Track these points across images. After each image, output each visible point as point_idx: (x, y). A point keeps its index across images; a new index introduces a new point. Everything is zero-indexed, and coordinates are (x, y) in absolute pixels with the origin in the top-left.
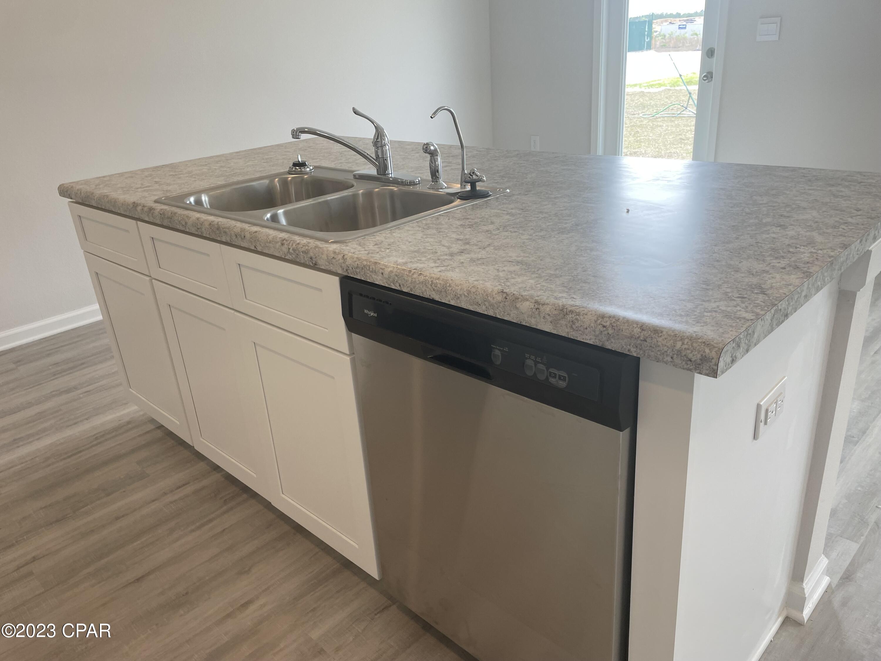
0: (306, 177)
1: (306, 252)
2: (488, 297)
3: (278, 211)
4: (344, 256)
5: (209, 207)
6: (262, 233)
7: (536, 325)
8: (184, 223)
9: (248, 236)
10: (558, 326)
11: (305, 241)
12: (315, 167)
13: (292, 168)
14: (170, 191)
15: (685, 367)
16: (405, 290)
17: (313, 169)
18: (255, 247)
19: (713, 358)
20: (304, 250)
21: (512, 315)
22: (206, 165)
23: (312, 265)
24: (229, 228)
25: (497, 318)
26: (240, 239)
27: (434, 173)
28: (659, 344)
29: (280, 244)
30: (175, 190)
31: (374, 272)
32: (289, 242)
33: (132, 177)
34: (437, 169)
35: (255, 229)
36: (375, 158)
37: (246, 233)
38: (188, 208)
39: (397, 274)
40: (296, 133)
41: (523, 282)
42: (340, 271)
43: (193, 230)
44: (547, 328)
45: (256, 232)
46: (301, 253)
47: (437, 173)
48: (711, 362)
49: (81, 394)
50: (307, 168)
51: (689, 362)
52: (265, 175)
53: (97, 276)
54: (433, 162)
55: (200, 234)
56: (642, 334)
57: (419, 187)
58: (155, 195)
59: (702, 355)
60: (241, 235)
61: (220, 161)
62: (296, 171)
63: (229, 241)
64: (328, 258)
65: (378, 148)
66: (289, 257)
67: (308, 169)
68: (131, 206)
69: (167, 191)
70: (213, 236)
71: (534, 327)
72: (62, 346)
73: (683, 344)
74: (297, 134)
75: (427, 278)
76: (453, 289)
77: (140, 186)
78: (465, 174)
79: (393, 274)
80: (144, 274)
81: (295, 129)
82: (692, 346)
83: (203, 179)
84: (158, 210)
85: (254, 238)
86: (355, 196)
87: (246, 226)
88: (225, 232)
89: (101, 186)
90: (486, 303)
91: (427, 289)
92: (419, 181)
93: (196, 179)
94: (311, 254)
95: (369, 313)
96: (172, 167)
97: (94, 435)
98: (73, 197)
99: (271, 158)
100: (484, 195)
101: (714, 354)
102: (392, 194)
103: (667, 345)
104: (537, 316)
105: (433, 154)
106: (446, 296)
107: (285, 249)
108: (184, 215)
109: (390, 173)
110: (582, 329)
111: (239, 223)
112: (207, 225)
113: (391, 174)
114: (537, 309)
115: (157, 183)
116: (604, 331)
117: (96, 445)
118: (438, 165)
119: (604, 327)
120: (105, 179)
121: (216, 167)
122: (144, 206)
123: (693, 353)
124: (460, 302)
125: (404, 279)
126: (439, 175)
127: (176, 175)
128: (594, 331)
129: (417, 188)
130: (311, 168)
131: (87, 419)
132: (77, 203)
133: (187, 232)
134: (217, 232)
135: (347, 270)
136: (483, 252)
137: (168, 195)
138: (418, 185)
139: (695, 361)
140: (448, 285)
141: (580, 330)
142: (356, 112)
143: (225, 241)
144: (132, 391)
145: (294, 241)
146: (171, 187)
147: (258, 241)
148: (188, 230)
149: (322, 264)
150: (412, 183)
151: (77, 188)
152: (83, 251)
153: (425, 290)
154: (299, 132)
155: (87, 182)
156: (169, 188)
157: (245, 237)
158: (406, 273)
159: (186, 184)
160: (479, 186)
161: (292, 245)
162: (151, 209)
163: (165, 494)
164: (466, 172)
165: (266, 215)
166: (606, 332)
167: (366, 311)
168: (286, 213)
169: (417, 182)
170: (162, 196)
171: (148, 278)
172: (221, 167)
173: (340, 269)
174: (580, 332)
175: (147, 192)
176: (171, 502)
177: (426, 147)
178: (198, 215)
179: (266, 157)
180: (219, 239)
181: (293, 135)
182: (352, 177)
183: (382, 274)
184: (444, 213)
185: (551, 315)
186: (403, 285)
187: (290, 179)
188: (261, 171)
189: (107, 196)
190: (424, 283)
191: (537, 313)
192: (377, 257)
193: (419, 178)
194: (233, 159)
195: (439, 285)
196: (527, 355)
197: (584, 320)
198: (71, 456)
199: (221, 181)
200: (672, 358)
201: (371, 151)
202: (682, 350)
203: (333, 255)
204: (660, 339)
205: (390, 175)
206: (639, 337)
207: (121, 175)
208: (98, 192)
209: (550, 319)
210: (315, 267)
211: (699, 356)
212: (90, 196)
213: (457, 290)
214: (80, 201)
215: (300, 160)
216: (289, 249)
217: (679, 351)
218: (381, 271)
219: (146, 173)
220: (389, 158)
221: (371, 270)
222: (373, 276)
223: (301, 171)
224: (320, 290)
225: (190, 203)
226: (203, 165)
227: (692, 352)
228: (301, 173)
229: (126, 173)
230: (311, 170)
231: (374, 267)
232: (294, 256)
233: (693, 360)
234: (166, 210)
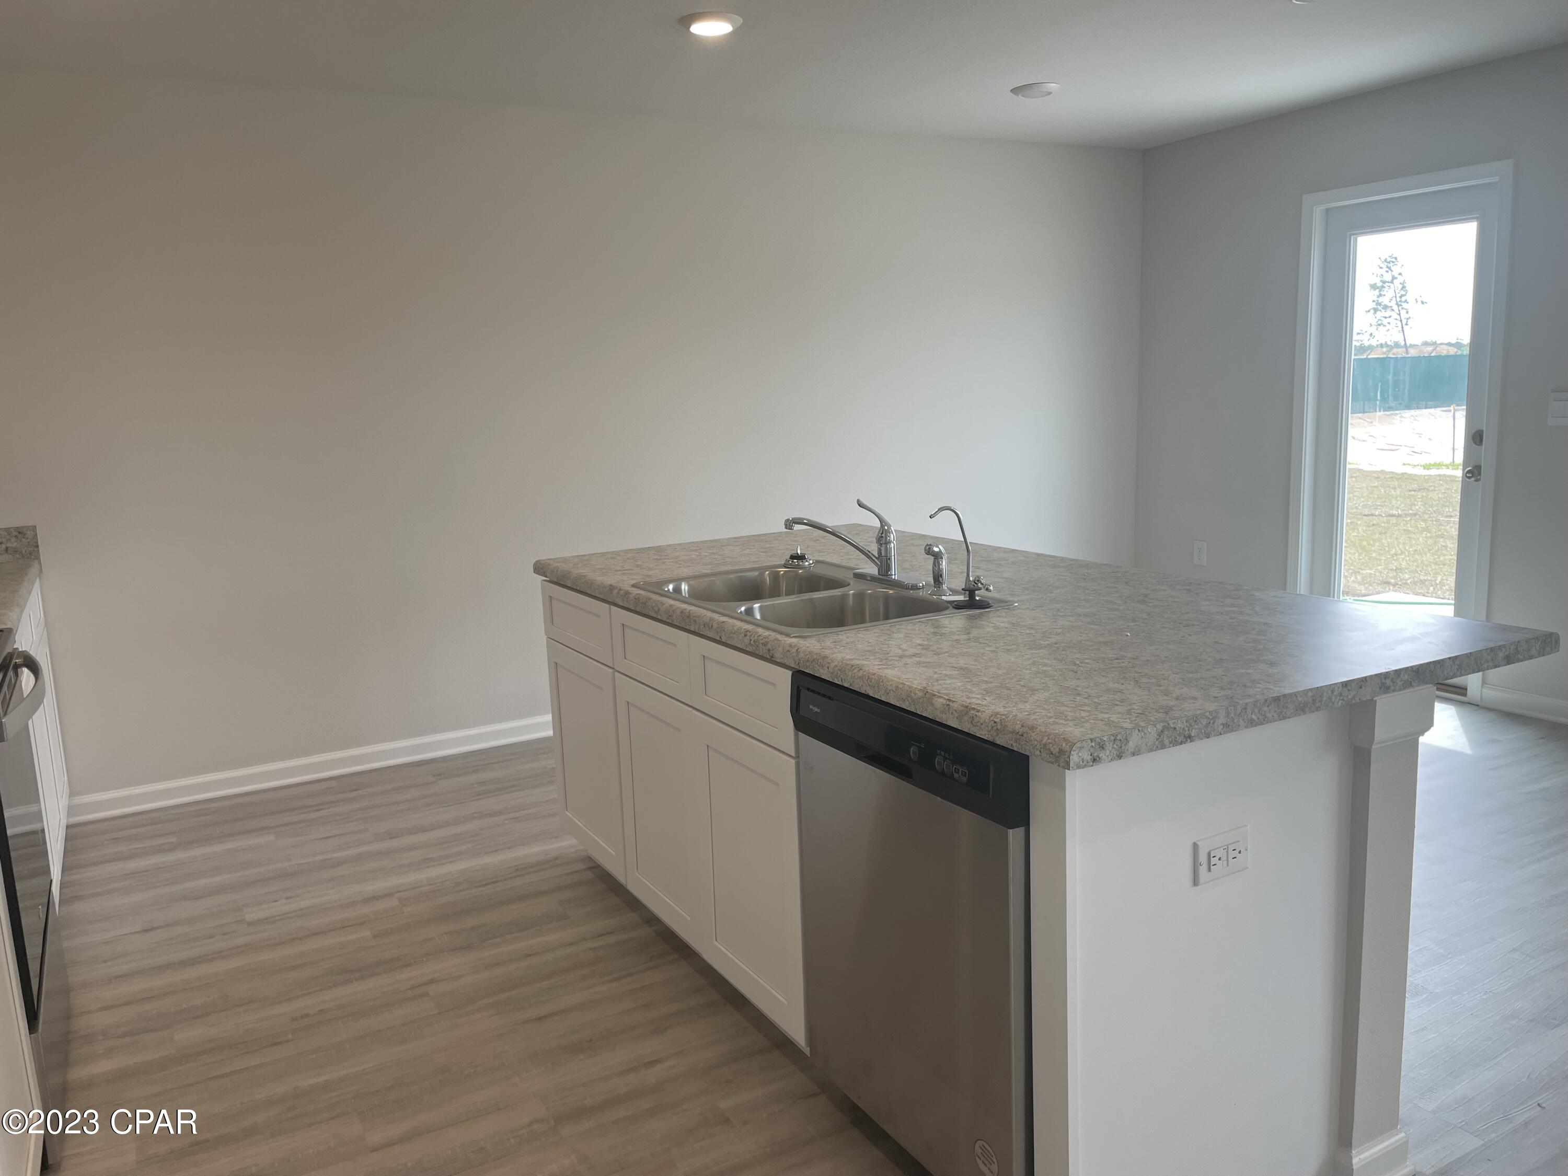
0: (800, 571)
1: (765, 644)
2: (911, 693)
3: (754, 604)
4: (798, 649)
5: (687, 596)
6: (729, 623)
7: (946, 721)
8: (656, 609)
9: (715, 625)
10: (962, 721)
11: (767, 633)
12: (817, 562)
13: (789, 561)
14: (650, 576)
15: (1049, 760)
16: (846, 685)
17: (812, 564)
18: (720, 638)
19: (1066, 752)
20: (764, 642)
21: (929, 711)
22: (697, 550)
23: (769, 657)
24: (698, 617)
25: (917, 714)
26: (707, 628)
27: (938, 578)
28: (1032, 738)
29: (743, 634)
30: (656, 574)
31: (822, 666)
32: (751, 634)
33: (612, 558)
34: (941, 573)
35: (723, 619)
36: (877, 556)
37: (714, 623)
38: (667, 595)
39: (841, 668)
40: (789, 524)
41: (950, 684)
42: (793, 665)
43: (664, 619)
44: (954, 723)
45: (724, 622)
46: (761, 645)
47: (940, 578)
48: (1065, 755)
49: (506, 820)
50: (805, 562)
51: (1051, 755)
52: (757, 566)
53: (555, 668)
54: (937, 565)
55: (670, 622)
56: (1021, 730)
57: (923, 592)
58: (633, 579)
59: (1059, 748)
60: (708, 625)
61: (713, 547)
62: (793, 564)
63: (697, 631)
64: (783, 651)
65: (881, 545)
66: (749, 649)
67: (807, 563)
68: (608, 588)
69: (646, 575)
70: (683, 625)
71: (945, 723)
72: (492, 763)
73: (1048, 739)
74: (791, 524)
75: (865, 673)
76: (885, 685)
77: (619, 568)
78: (970, 581)
79: (837, 668)
80: (608, 666)
81: (791, 519)
82: (1055, 741)
83: (688, 566)
84: (634, 595)
85: (721, 627)
86: (845, 597)
87: (716, 616)
88: (695, 621)
89: (579, 566)
90: (909, 698)
91: (864, 684)
92: (923, 585)
93: (681, 566)
94: (769, 646)
95: (814, 708)
96: (659, 550)
97: (515, 866)
98: (548, 575)
99: (773, 547)
100: (983, 605)
101: (1067, 748)
102: (887, 598)
103: (1037, 739)
104: (947, 712)
105: (937, 556)
106: (879, 692)
107: (747, 640)
108: (658, 601)
109: (893, 574)
110: (979, 724)
111: (710, 612)
112: (678, 612)
113: (895, 575)
114: (947, 705)
115: (638, 567)
116: (995, 726)
117: (515, 877)
118: (943, 569)
119: (995, 722)
120: (585, 558)
121: (707, 554)
122: (620, 590)
123: (1054, 747)
124: (889, 698)
125: (845, 673)
126: (943, 580)
127: (661, 559)
128: (988, 727)
129: (920, 592)
130: (811, 562)
131: (509, 848)
132: (549, 581)
133: (658, 619)
134: (687, 620)
135: (798, 664)
136: (936, 657)
137: (647, 579)
138: (921, 590)
139: (1055, 754)
140: (881, 680)
141: (978, 726)
142: (860, 505)
143: (692, 630)
144: (569, 814)
145: (757, 633)
146: (652, 572)
147: (724, 630)
148: (659, 617)
149: (778, 657)
150: (915, 587)
151: (554, 566)
152: (546, 637)
153: (862, 685)
154: (793, 523)
155: (565, 560)
156: (651, 573)
157: (712, 626)
158: (848, 668)
159: (669, 570)
160: (978, 596)
161: (754, 637)
162: (627, 593)
163: (584, 939)
164: (971, 579)
165: (740, 608)
166: (995, 728)
167: (811, 707)
168: (761, 608)
169: (920, 586)
170: (640, 580)
171: (611, 670)
172: (713, 553)
173: (793, 662)
174: (978, 728)
175: (626, 575)
176: (590, 949)
177: (929, 548)
178: (672, 602)
179: (768, 546)
180: (688, 628)
181: (786, 525)
182: (852, 576)
183: (828, 668)
184: (926, 620)
185: (958, 712)
186: (844, 680)
187: (782, 572)
188: (754, 562)
189: (585, 576)
190: (861, 678)
191: (947, 709)
192: (827, 652)
193: (924, 583)
194: (730, 545)
195: (873, 681)
196: (939, 751)
197: (982, 716)
198: (486, 884)
199: (706, 570)
200: (1040, 751)
201: (874, 549)
202: (1047, 744)
203: (788, 648)
204: (1033, 734)
205: (893, 577)
206: (1018, 733)
207: (602, 554)
208: (576, 572)
209: (956, 715)
210: (771, 660)
211: (1057, 749)
212: (567, 575)
213: (888, 685)
214: (555, 580)
215: (799, 552)
216: (751, 640)
217: (1045, 745)
218: (827, 665)
219: (629, 555)
220: (893, 557)
221: (819, 663)
222: (821, 670)
223: (798, 565)
224: (773, 685)
225: (669, 590)
226: (693, 551)
227: (1053, 745)
228: (799, 567)
229: (607, 553)
230: (810, 564)
231: (822, 661)
232: (754, 648)
233: (1054, 753)
234: (641, 594)
